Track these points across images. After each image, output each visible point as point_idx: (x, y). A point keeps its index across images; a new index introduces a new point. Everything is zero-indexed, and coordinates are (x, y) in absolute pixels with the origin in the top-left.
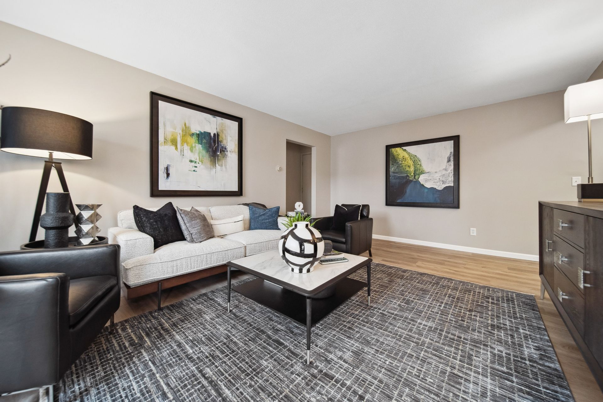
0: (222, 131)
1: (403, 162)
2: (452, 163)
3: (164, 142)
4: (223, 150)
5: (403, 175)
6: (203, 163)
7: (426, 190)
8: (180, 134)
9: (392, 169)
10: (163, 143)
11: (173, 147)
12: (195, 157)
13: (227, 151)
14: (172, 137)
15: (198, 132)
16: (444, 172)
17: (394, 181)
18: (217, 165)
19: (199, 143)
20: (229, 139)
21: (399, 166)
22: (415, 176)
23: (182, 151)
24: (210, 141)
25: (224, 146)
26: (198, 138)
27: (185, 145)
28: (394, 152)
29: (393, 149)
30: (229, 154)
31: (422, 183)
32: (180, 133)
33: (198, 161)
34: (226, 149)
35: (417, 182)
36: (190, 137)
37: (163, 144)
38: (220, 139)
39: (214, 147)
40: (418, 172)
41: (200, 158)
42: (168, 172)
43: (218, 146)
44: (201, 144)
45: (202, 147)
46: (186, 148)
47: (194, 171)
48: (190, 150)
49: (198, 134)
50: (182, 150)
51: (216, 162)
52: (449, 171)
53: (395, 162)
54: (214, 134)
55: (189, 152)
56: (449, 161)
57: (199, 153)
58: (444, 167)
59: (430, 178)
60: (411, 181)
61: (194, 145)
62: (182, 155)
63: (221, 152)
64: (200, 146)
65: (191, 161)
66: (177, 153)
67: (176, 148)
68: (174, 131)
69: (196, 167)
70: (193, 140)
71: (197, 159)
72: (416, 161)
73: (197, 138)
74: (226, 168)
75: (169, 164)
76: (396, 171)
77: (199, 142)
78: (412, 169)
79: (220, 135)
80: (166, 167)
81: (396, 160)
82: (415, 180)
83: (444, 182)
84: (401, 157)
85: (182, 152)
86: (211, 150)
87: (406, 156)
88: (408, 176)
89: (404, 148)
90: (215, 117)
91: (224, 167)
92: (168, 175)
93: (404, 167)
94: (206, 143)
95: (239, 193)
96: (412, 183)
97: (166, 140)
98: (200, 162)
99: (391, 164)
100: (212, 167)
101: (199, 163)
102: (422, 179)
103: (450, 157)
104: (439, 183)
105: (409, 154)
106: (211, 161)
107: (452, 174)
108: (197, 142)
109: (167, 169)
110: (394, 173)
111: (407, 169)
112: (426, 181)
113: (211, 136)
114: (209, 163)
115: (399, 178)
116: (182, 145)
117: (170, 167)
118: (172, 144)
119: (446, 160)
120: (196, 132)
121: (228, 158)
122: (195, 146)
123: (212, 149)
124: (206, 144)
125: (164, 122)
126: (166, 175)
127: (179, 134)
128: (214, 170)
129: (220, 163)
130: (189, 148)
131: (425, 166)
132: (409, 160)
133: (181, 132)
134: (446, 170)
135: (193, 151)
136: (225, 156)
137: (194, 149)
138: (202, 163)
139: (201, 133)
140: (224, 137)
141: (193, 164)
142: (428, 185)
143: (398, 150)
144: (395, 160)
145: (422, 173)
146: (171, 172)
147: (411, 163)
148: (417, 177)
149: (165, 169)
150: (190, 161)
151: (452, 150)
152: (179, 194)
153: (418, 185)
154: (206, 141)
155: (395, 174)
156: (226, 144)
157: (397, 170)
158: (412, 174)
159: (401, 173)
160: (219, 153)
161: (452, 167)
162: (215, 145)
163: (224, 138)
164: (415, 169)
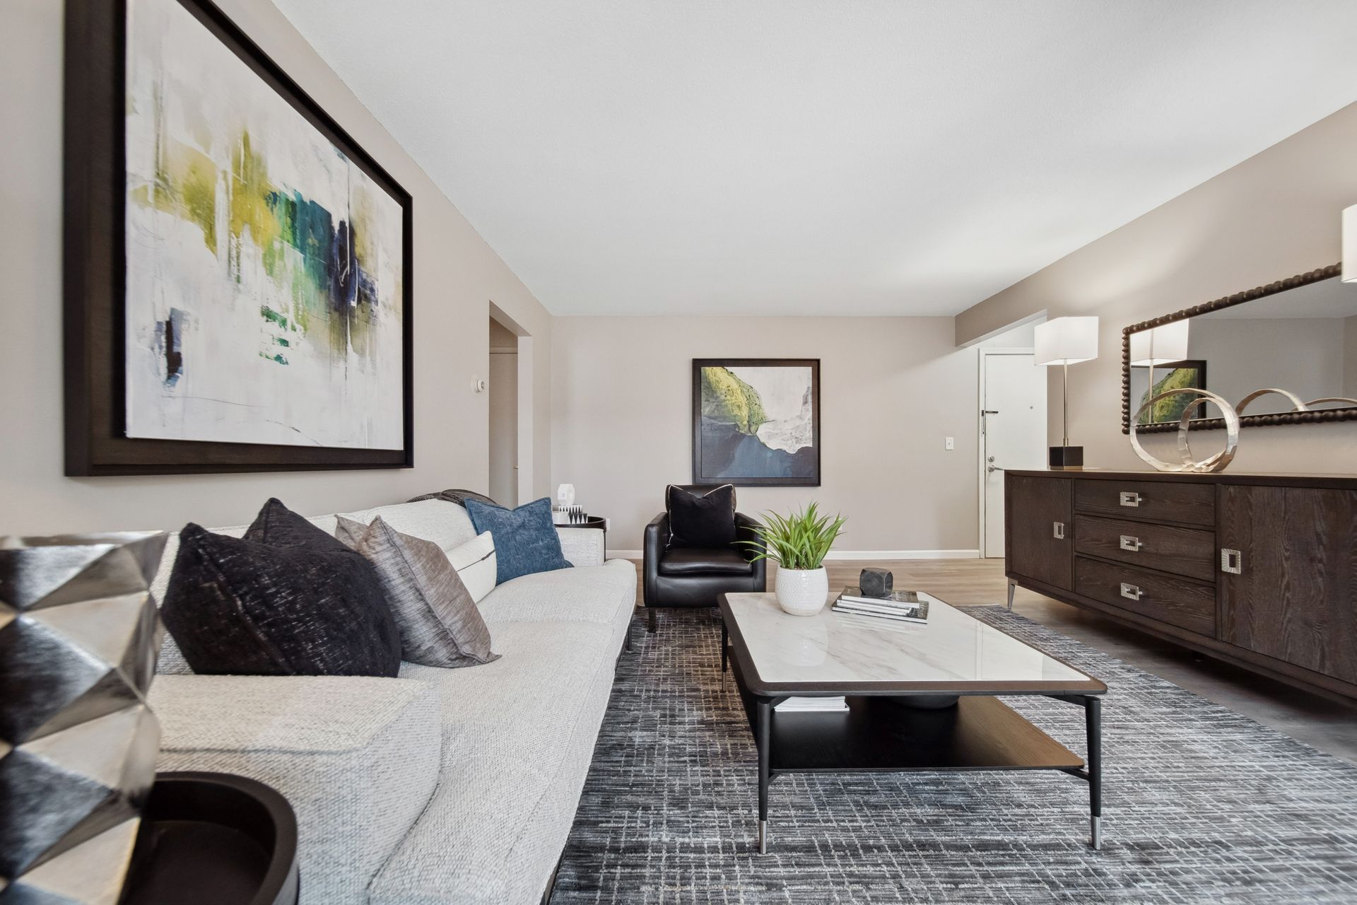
0: (363, 220)
1: (729, 397)
2: (810, 406)
3: (157, 192)
4: (366, 296)
5: (728, 424)
6: (308, 332)
7: (769, 455)
8: (225, 178)
9: (706, 409)
10: (151, 192)
11: (196, 232)
12: (282, 301)
13: (376, 302)
14: (193, 179)
15: (292, 197)
16: (798, 422)
17: (710, 434)
18: (350, 347)
19: (295, 245)
20: (382, 258)
21: (720, 405)
22: (750, 426)
23: (234, 259)
24: (330, 250)
25: (369, 280)
26: (293, 219)
27: (246, 235)
28: (711, 376)
29: (707, 368)
30: (379, 310)
31: (762, 441)
32: (225, 173)
33: (290, 318)
34: (372, 290)
35: (754, 438)
36: (263, 203)
37: (150, 198)
38: (358, 250)
39: (341, 274)
40: (756, 419)
41: (297, 309)
42: (176, 349)
43: (352, 274)
44: (303, 250)
45: (305, 260)
46: (250, 251)
47: (279, 358)
48: (265, 264)
49: (293, 204)
50: (234, 253)
51: (346, 335)
52: (806, 420)
53: (712, 396)
54: (342, 224)
55: (262, 271)
56: (805, 402)
57: (295, 286)
58: (799, 414)
59: (776, 432)
60: (743, 436)
61: (277, 245)
62: (233, 277)
63: (359, 301)
64: (300, 256)
65: (268, 314)
66: (212, 265)
67: (211, 239)
68: (201, 150)
69: (284, 343)
70: (274, 223)
71: (287, 311)
72: (751, 398)
73: (289, 220)
74: (373, 361)
75: (180, 307)
76: (713, 415)
77: (295, 239)
78: (745, 413)
79: (358, 231)
80: (164, 318)
81: (714, 392)
82: (750, 434)
83: (798, 440)
84: (723, 386)
85: (234, 263)
86: (331, 283)
87: (735, 386)
88: (736, 425)
89: (730, 369)
90: (343, 158)
91: (368, 358)
92: (175, 363)
93: (729, 406)
94: (317, 253)
95: (404, 459)
96: (745, 440)
97: (165, 180)
98: (298, 326)
99: (703, 399)
100: (335, 351)
101: (294, 329)
102: (762, 433)
103: (807, 396)
104: (790, 442)
105: (738, 381)
106: (332, 328)
107: (810, 427)
108: (289, 236)
109: (170, 331)
110: (710, 418)
111: (736, 412)
112: (770, 436)
113: (332, 228)
114: (327, 331)
115: (720, 428)
116: (235, 232)
117: (184, 326)
118: (193, 211)
119: (801, 401)
120: (283, 189)
121: (378, 328)
122: (282, 249)
123: (337, 281)
124: (319, 255)
125: (155, 84)
126: (163, 363)
127: (221, 176)
128: (342, 364)
129: (358, 341)
130: (261, 252)
131: (769, 408)
132: (739, 393)
133: (228, 166)
134: (800, 417)
135: (276, 270)
136: (370, 318)
137: (278, 262)
138: (305, 330)
139: (302, 202)
140: (368, 244)
141: (274, 328)
142: (773, 445)
143: (718, 370)
144: (712, 391)
145: (763, 420)
146: (187, 346)
147: (742, 400)
148: (753, 429)
149: (159, 329)
150: (263, 314)
151: (811, 385)
152: (214, 458)
153: (756, 444)
154: (316, 242)
155: (713, 421)
156: (373, 275)
157: (716, 411)
158: (745, 422)
159: (725, 418)
160: (354, 304)
161: (810, 414)
162: (344, 267)
163: (369, 251)
164: (749, 412)
